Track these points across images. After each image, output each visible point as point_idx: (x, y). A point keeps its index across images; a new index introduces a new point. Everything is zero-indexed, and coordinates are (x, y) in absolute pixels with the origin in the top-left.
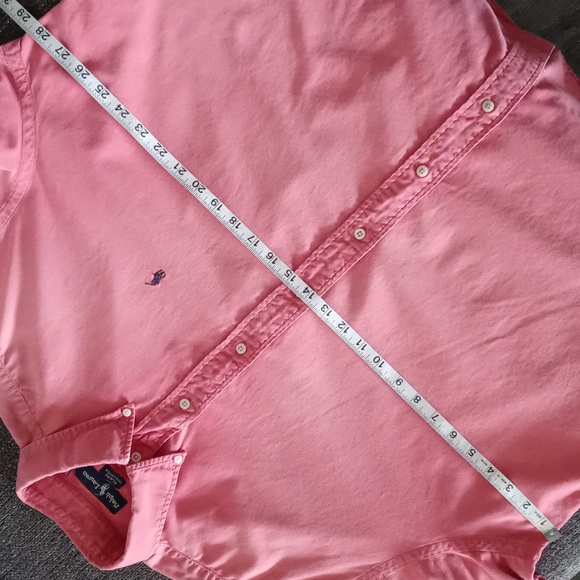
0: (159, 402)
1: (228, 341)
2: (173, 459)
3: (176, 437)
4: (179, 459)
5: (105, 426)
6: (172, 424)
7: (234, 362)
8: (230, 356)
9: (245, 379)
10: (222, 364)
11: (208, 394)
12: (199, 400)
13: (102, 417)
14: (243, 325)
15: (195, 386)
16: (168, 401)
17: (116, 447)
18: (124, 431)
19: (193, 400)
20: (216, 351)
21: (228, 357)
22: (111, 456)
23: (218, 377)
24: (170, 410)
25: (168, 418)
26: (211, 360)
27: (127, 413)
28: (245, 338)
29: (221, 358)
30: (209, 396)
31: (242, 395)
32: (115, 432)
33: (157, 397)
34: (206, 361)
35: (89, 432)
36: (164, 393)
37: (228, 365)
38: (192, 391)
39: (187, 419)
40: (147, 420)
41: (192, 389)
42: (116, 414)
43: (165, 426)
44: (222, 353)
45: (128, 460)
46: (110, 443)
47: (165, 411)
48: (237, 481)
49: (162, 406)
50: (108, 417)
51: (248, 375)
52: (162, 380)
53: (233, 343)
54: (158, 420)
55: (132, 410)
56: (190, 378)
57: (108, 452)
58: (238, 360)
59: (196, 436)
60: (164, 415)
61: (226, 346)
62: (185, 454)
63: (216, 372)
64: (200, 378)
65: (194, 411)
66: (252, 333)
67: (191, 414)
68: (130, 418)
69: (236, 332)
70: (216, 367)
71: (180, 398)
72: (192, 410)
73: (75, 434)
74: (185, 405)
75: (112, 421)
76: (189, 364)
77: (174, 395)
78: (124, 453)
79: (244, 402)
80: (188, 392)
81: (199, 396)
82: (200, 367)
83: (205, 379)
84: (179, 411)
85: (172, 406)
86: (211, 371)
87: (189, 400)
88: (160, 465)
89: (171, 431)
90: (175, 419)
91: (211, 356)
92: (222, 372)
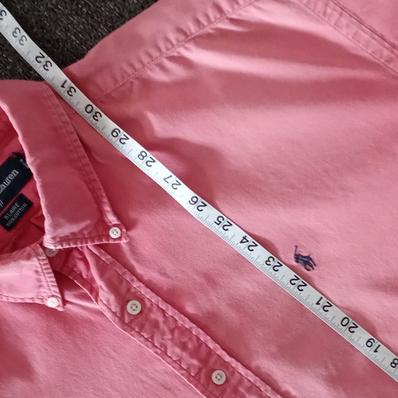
0: (133, 272)
1: (227, 358)
2: (53, 296)
3: (85, 297)
4: (53, 303)
5: (95, 206)
6: (105, 294)
7: (200, 369)
8: (207, 364)
9: (176, 383)
10: (195, 354)
11: (152, 337)
12: (142, 327)
13: (105, 200)
14: (252, 378)
15: (161, 319)
16: (136, 284)
17: (68, 229)
18: (89, 233)
19: (140, 319)
20: (212, 345)
21: (204, 361)
22: (55, 226)
23: (178, 350)
24: (123, 289)
25: (113, 288)
26: (198, 339)
27: (114, 233)
28: (233, 381)
29: (203, 352)
30: (150, 340)
31: (152, 379)
32: (88, 222)
33: (139, 270)
34: (196, 331)
35: (84, 185)
36: (146, 278)
37: (195, 362)
38: (153, 316)
39: (114, 313)
40: (106, 258)
41: (156, 316)
42: (111, 218)
43: (99, 282)
44: (210, 352)
45: (52, 247)
46: (73, 220)
47: (121, 282)
48: (31, 380)
49: (128, 277)
50: (107, 208)
51: (182, 388)
52: (165, 274)
53: (225, 366)
54: (107, 275)
55: (120, 238)
56: (171, 312)
57: (62, 221)
58: (203, 375)
59: (88, 321)
60: (116, 282)
61: (219, 357)
62: (60, 309)
63: (184, 347)
64: (172, 326)
65: (128, 323)
66: (242, 390)
67: (121, 319)
68: (108, 237)
69: (241, 369)
70: (190, 346)
71: (141, 300)
72: (127, 320)
73: (80, 164)
74: (133, 308)
75: (102, 213)
76: (191, 310)
77: (144, 291)
78: (62, 240)
79: (142, 381)
80: (150, 310)
81: (147, 326)
82: (188, 325)
83: (172, 331)
84: (123, 301)
85: (129, 290)
86: (185, 339)
87: (141, 312)
88: (44, 284)
89: (94, 290)
90: (112, 298)
91: (203, 337)
92: (185, 355)
